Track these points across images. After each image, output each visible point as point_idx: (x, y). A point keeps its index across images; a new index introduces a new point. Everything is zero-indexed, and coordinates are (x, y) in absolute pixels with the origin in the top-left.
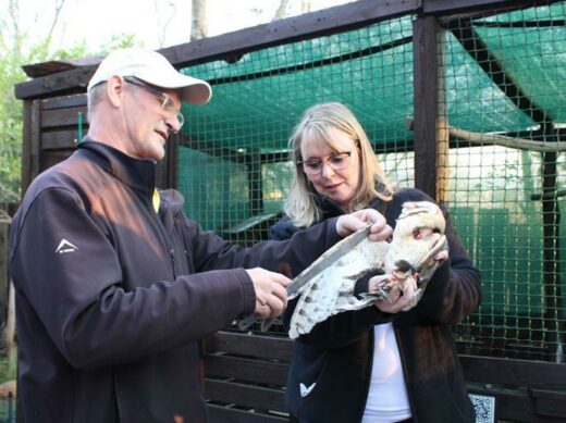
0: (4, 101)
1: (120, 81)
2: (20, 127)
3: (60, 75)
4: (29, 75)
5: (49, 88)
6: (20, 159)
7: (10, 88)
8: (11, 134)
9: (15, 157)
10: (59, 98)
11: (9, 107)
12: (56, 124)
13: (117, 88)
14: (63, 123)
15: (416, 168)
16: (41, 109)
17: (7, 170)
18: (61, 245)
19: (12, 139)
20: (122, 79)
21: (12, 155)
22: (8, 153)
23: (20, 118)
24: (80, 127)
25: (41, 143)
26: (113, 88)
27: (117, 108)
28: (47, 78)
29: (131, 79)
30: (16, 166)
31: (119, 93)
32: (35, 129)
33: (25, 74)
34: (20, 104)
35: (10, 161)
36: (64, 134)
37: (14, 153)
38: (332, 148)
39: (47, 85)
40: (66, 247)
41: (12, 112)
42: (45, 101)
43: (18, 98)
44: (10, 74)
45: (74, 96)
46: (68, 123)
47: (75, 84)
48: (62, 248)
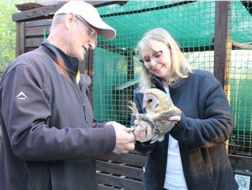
0: (7, 22)
1: (73, 16)
2: (15, 34)
3: (34, 10)
4: (19, 9)
5: (29, 16)
6: (14, 51)
7: (9, 15)
8: (10, 38)
9: (12, 49)
10: (34, 21)
11: (9, 25)
12: (33, 35)
13: (71, 19)
14: (36, 34)
15: (215, 61)
16: (25, 27)
17: (8, 55)
18: (19, 95)
19: (11, 41)
20: (74, 16)
21: (11, 49)
22: (9, 47)
23: (15, 30)
24: (45, 36)
25: (25, 44)
26: (68, 19)
27: (67, 29)
28: (28, 11)
29: (79, 17)
30: (13, 54)
31: (71, 22)
32: (22, 37)
33: (17, 9)
34: (15, 23)
35: (10, 52)
36: (37, 40)
37: (12, 47)
38: (153, 50)
39: (28, 15)
40: (22, 96)
41: (11, 27)
42: (27, 23)
43: (13, 21)
44: (9, 8)
45: (42, 20)
46: (39, 34)
47: (42, 15)
48: (20, 97)
